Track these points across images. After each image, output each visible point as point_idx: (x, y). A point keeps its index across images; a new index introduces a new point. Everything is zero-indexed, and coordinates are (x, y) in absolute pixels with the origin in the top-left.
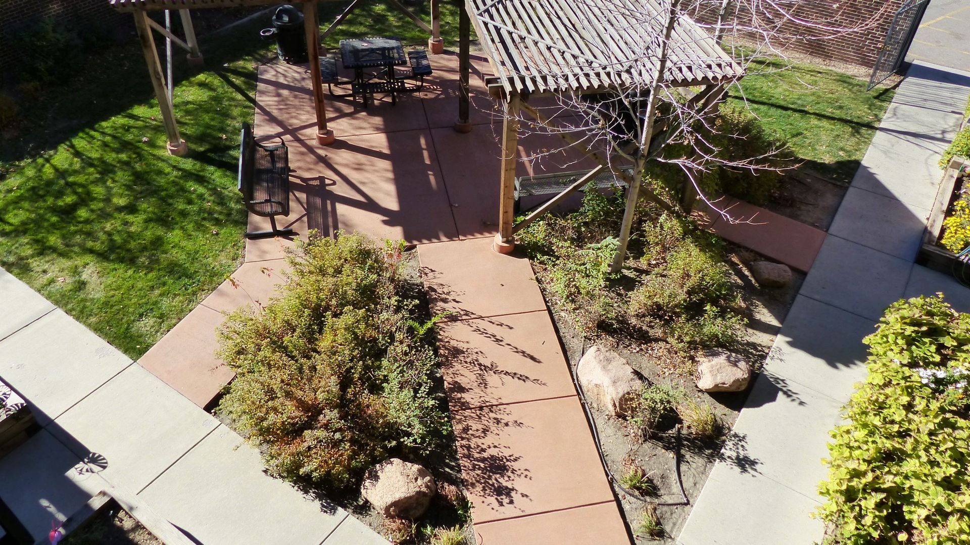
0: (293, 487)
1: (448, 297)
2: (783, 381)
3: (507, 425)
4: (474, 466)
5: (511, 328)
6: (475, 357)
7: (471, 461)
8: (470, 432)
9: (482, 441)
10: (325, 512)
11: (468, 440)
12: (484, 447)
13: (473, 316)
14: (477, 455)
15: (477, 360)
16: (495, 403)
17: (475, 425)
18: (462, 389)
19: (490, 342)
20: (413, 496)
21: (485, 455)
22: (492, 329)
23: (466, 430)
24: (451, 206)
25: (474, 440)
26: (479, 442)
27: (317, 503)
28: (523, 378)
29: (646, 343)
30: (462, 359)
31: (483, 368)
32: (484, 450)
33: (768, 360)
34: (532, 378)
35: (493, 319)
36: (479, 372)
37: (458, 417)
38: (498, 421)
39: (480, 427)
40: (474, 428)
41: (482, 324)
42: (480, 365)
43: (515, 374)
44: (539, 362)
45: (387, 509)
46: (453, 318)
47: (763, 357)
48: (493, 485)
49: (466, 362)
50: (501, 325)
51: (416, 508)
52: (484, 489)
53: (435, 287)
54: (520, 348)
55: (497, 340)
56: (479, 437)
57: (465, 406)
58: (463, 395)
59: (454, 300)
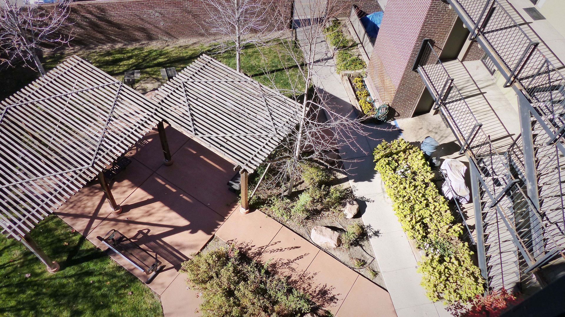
1: (249, 247)
2: (363, 197)
3: (313, 277)
4: (318, 298)
5: (280, 242)
6: (280, 262)
7: (316, 298)
8: (306, 289)
9: (312, 288)
11: (308, 292)
12: (314, 290)
13: (264, 247)
14: (315, 295)
15: (283, 263)
16: (303, 273)
17: (305, 286)
18: (289, 277)
19: (279, 253)
21: (317, 292)
22: (275, 247)
23: (304, 289)
24: (207, 206)
25: (310, 290)
26: (311, 290)
28: (301, 257)
29: (320, 214)
30: (278, 266)
31: (287, 264)
32: (315, 291)
33: (354, 193)
34: (304, 255)
35: (272, 243)
36: (288, 266)
37: (298, 287)
38: (309, 278)
39: (307, 285)
40: (306, 287)
41: (271, 248)
42: (285, 264)
43: (298, 258)
44: (300, 247)
46: (260, 254)
47: (352, 192)
48: (328, 299)
49: (280, 267)
50: (276, 243)
52: (328, 303)
53: (240, 246)
54: (290, 246)
55: (281, 250)
56: (310, 288)
57: (296, 282)
58: (292, 279)
59: (252, 246)
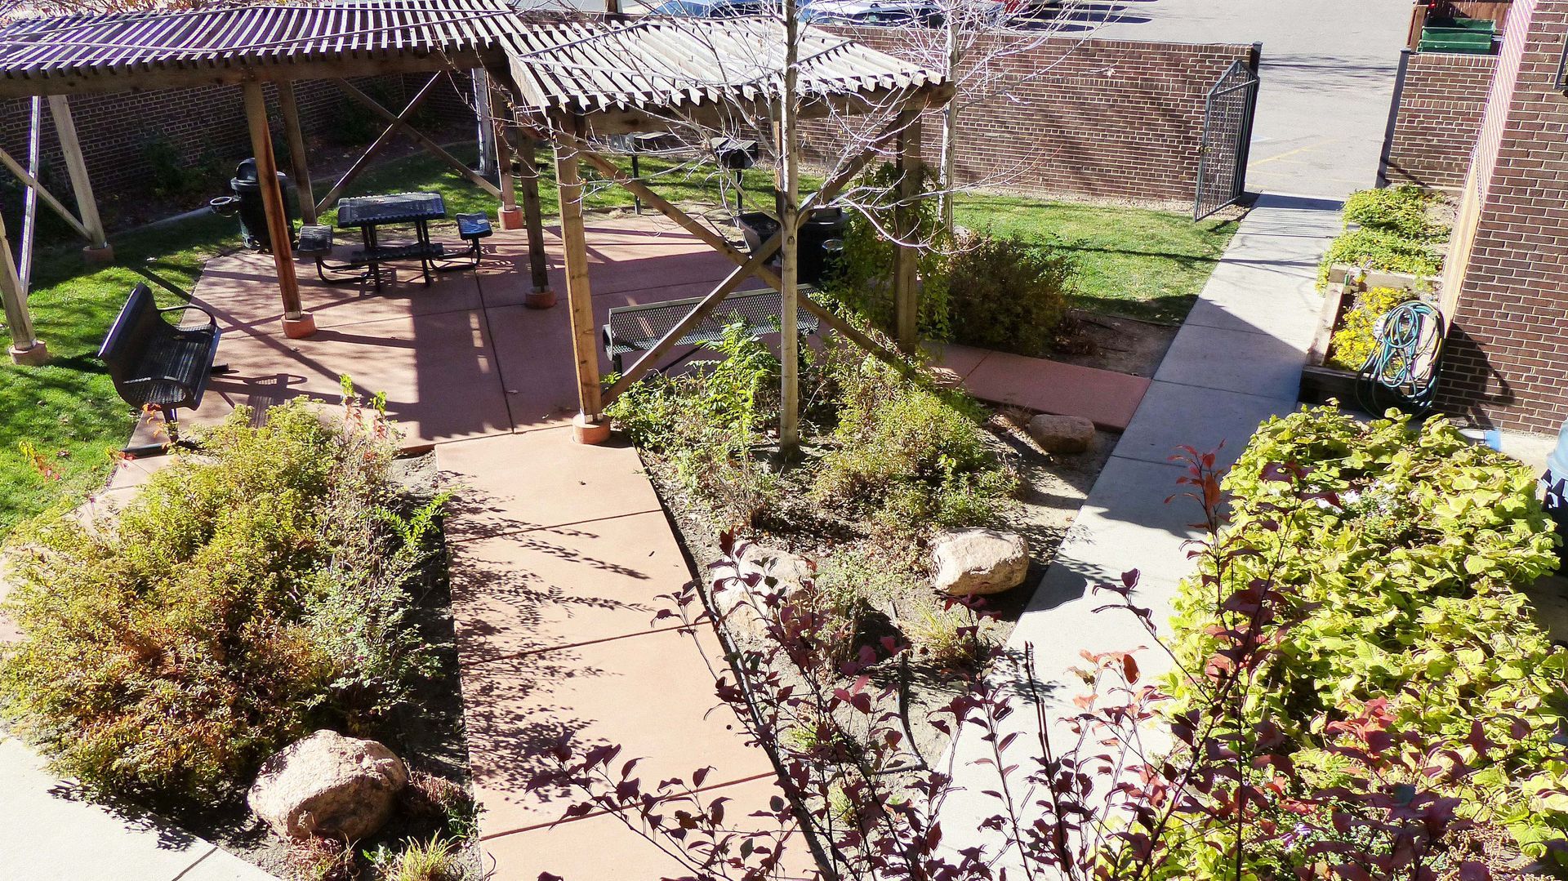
0: (108, 812)
1: (481, 506)
2: (1094, 566)
3: (570, 675)
4: (497, 746)
5: (595, 537)
6: (519, 582)
7: (491, 736)
8: (496, 692)
9: (520, 703)
10: (169, 847)
11: (490, 704)
12: (520, 712)
13: (524, 528)
14: (503, 727)
15: (523, 587)
16: (551, 644)
17: (504, 681)
18: (488, 630)
19: (552, 559)
20: (348, 785)
21: (522, 725)
22: (554, 540)
23: (487, 690)
24: (505, 393)
25: (502, 703)
26: (512, 705)
27: (154, 835)
28: (610, 605)
29: (844, 542)
30: (495, 587)
31: (533, 597)
32: (520, 718)
33: (1065, 544)
34: (626, 603)
35: (561, 529)
36: (526, 603)
37: (473, 672)
38: (553, 671)
39: (516, 682)
40: (505, 684)
41: (538, 537)
42: (529, 592)
43: (595, 600)
44: (643, 578)
45: (292, 818)
46: (486, 533)
47: (1056, 543)
48: (531, 770)
49: (502, 592)
50: (576, 535)
51: (354, 812)
52: (513, 778)
53: (460, 495)
54: (611, 562)
55: (567, 555)
56: (513, 698)
57: (492, 654)
58: (489, 638)
59: (492, 509)
